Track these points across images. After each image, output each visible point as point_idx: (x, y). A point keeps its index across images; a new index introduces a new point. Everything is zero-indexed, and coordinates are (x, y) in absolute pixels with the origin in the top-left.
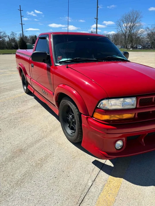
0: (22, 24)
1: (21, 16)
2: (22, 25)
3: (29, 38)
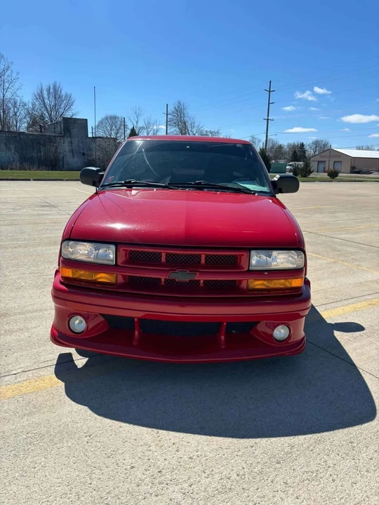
0: (268, 119)
1: (269, 104)
2: (268, 123)
3: (286, 148)
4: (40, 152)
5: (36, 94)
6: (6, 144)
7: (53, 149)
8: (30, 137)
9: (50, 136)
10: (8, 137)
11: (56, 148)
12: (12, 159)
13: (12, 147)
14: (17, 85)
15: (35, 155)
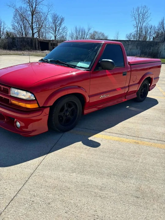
4: (150, 50)
5: (160, 22)
6: (136, 46)
7: (156, 48)
8: (148, 43)
9: (157, 42)
10: (138, 43)
11: (159, 48)
12: (137, 53)
13: (139, 47)
14: (149, 19)
15: (148, 51)
